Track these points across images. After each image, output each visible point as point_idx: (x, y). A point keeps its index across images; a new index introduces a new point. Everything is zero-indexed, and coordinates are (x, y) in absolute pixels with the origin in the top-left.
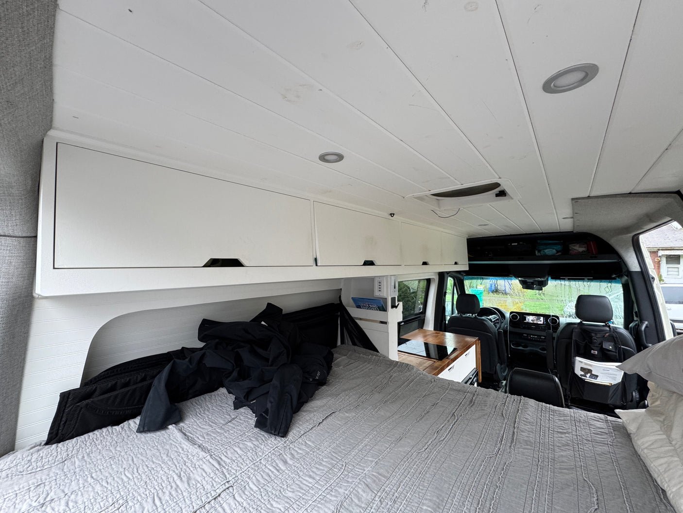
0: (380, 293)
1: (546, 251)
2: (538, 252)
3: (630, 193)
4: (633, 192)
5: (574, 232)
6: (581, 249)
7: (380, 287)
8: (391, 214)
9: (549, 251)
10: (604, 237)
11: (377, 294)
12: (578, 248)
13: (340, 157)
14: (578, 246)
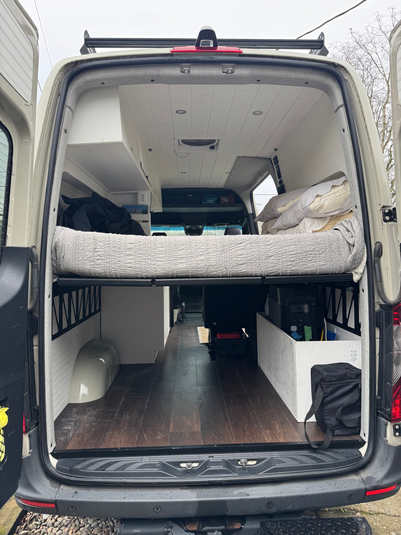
0: (143, 202)
1: (208, 201)
2: (204, 202)
3: (257, 157)
4: (258, 157)
5: (224, 188)
6: (227, 200)
7: (142, 198)
8: (149, 150)
9: (211, 201)
10: (238, 192)
11: (140, 202)
12: (225, 200)
13: (185, 112)
14: (225, 198)
